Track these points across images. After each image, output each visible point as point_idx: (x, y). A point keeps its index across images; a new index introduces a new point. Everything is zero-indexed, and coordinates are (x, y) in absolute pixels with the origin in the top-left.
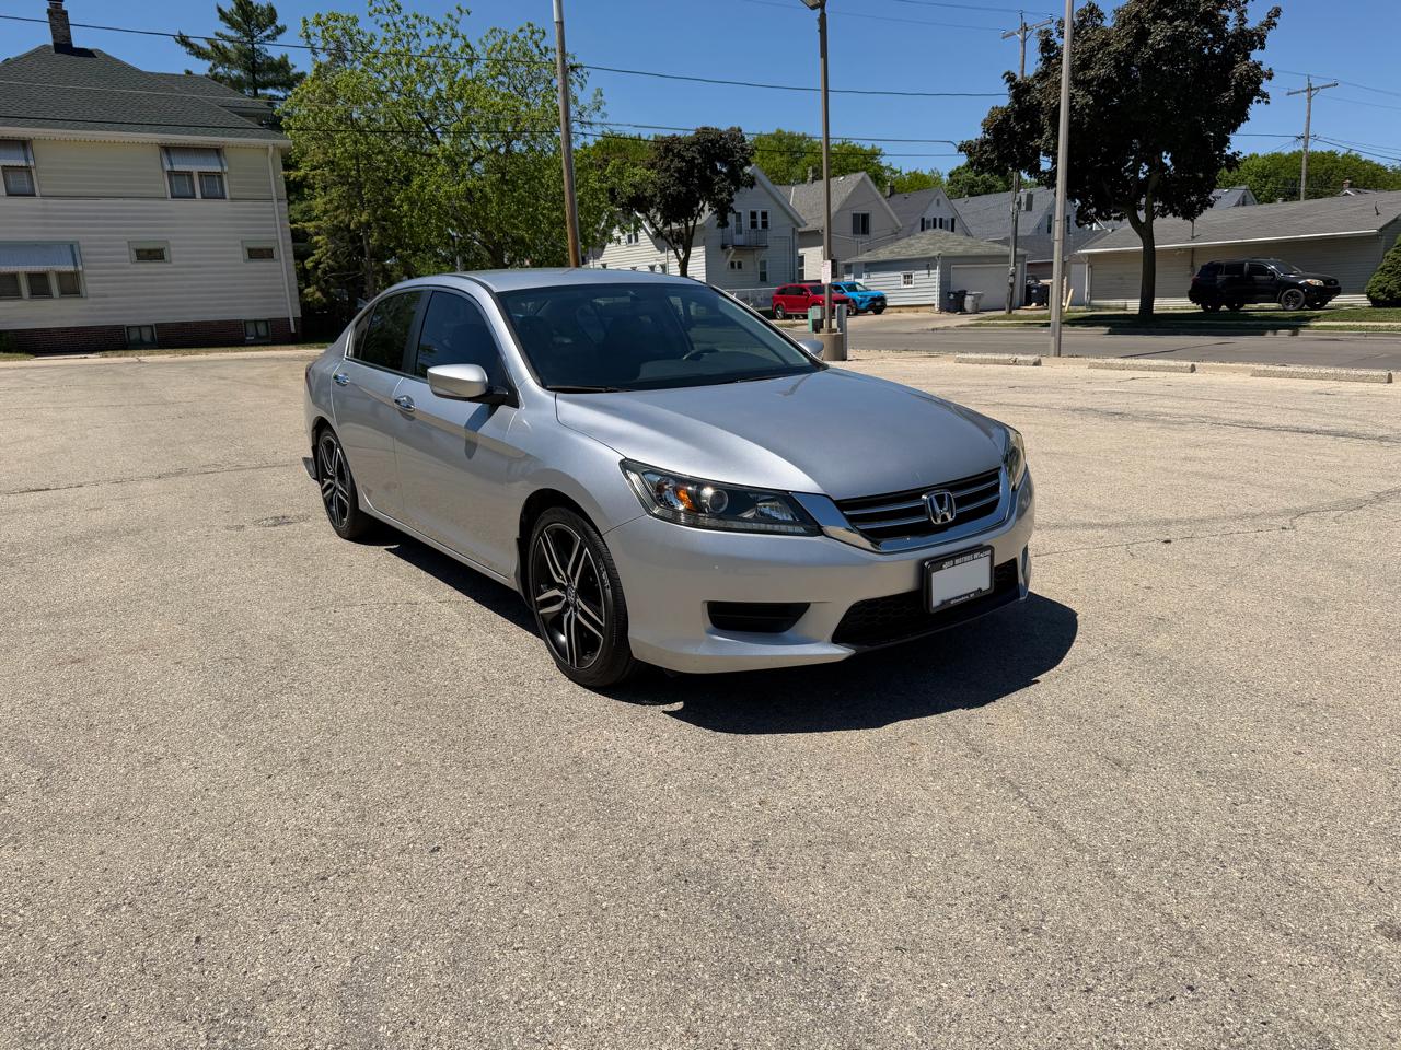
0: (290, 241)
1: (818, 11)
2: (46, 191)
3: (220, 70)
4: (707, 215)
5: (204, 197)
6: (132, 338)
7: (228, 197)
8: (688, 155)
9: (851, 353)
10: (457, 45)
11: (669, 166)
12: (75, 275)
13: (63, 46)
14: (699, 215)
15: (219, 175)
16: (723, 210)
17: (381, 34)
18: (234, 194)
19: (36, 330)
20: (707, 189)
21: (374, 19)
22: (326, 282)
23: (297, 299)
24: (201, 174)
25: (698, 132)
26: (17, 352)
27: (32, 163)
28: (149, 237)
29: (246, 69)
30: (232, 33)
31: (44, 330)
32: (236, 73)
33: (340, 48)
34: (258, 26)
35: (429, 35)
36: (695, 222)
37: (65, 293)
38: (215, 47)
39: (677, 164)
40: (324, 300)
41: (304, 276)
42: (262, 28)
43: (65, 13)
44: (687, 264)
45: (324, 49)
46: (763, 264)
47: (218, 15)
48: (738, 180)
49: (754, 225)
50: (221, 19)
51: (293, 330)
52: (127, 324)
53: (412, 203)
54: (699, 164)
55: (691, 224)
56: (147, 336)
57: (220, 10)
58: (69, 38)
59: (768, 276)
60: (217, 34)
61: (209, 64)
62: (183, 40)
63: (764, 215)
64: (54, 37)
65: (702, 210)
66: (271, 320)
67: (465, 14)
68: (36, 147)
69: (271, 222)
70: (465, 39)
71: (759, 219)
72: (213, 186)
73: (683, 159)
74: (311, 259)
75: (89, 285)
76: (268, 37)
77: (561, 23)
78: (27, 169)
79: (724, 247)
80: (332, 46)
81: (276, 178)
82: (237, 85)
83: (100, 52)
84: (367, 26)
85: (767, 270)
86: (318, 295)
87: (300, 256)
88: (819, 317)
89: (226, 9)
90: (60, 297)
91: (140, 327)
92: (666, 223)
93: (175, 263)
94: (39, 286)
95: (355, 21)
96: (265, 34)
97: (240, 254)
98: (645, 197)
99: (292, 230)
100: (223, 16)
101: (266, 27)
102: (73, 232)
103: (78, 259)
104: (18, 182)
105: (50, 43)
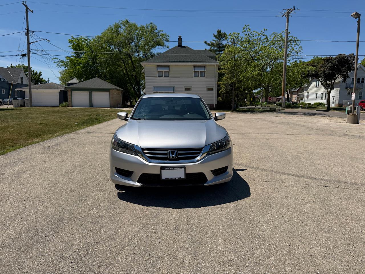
0: (217, 86)
1: (358, 19)
2: (171, 76)
3: (212, 48)
4: (339, 79)
5: (200, 77)
7: (205, 77)
8: (333, 62)
9: (361, 121)
10: (263, 38)
11: (327, 65)
13: (180, 46)
14: (336, 79)
15: (204, 72)
16: (345, 77)
17: (244, 36)
18: (207, 76)
20: (339, 71)
21: (243, 33)
22: (223, 96)
23: (216, 100)
24: (200, 72)
25: (337, 56)
27: (169, 70)
28: (188, 85)
29: (218, 47)
30: (216, 40)
32: (216, 48)
33: (234, 41)
34: (222, 37)
35: (256, 36)
36: (334, 81)
38: (212, 43)
39: (329, 65)
40: (222, 100)
41: (219, 95)
42: (223, 38)
43: (181, 39)
44: (330, 93)
45: (230, 42)
46: (361, 93)
47: (213, 36)
48: (350, 69)
49: (358, 82)
50: (214, 37)
51: (214, 107)
53: (244, 77)
54: (337, 64)
55: (333, 81)
57: (214, 35)
58: (181, 44)
59: (362, 97)
60: (213, 40)
61: (210, 47)
62: (205, 42)
63: (363, 79)
64: (179, 44)
65: (338, 77)
66: (210, 104)
67: (266, 31)
68: (170, 67)
69: (213, 82)
70: (266, 36)
71: (361, 80)
72: (202, 75)
73: (332, 63)
74: (220, 91)
76: (224, 40)
77: (287, 30)
78: (168, 71)
79: (346, 88)
80: (232, 41)
81: (216, 72)
82: (215, 51)
83: (186, 46)
84: (242, 35)
85: (362, 95)
86: (221, 99)
87: (218, 90)
88: (349, 110)
89: (215, 34)
92: (325, 81)
93: (192, 91)
95: (239, 34)
96: (223, 39)
97: (206, 89)
98: (318, 74)
99: (218, 84)
100: (214, 36)
101: (223, 37)
102: (174, 84)
103: (174, 90)
104: (166, 74)
105: (178, 45)
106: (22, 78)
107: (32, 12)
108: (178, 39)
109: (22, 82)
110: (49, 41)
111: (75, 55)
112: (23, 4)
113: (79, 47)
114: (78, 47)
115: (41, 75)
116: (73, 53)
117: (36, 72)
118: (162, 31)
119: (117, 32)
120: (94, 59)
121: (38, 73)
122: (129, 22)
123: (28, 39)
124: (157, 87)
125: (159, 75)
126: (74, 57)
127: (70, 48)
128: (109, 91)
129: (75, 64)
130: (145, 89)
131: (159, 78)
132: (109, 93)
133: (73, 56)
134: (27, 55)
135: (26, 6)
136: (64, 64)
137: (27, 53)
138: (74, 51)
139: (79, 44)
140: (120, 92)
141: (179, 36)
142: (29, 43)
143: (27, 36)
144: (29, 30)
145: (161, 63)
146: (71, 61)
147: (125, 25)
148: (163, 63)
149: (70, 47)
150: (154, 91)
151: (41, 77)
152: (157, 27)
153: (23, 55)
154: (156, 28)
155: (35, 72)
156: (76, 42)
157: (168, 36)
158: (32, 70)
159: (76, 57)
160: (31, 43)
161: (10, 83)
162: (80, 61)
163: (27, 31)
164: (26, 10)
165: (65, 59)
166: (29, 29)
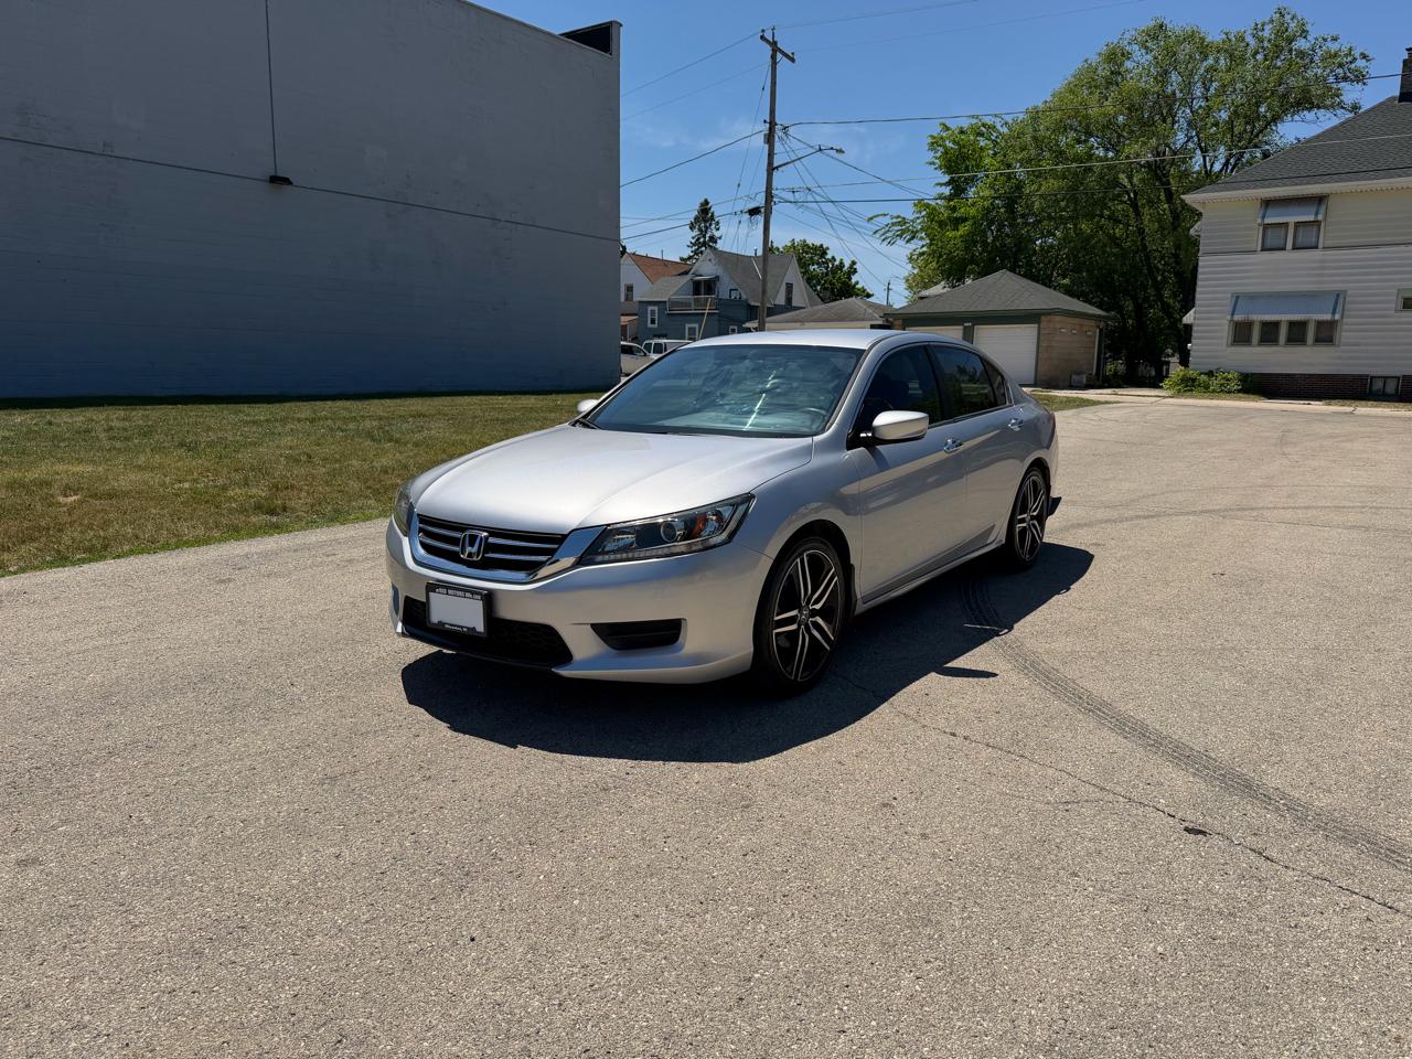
2: (1329, 243)
6: (1375, 388)
12: (1332, 324)
13: (1408, 95)
19: (1282, 375)
26: (1253, 394)
27: (1321, 217)
31: (1289, 375)
37: (1318, 340)
52: (1372, 374)
56: (1391, 388)
64: (1402, 86)
68: (1331, 201)
75: (1345, 335)
78: (1316, 223)
90: (1314, 345)
91: (1386, 378)
94: (1297, 333)
102: (1343, 282)
103: (1339, 308)
104: (1306, 236)
105: (1397, 94)
106: (789, 287)
107: (793, 60)
108: (1405, 62)
109: (789, 300)
110: (840, 151)
111: (947, 191)
112: (762, 37)
113: (965, 158)
114: (958, 161)
115: (855, 271)
116: (941, 185)
117: (841, 263)
118: (1335, 39)
119: (1115, 77)
120: (1013, 198)
121: (847, 264)
122: (1170, 26)
123: (771, 155)
124: (1253, 297)
125: (1269, 243)
126: (945, 198)
127: (933, 167)
128: (1039, 323)
129: (942, 224)
130: (1193, 310)
131: (1267, 256)
132: (1036, 333)
133: (941, 197)
134: (763, 210)
135: (774, 44)
136: (903, 230)
137: (763, 202)
138: (947, 178)
139: (964, 147)
140: (1093, 323)
141: (1407, 50)
142: (771, 169)
143: (767, 146)
144: (776, 124)
145: (1285, 185)
146: (932, 214)
147: (1149, 44)
148: (1298, 187)
149: (934, 163)
150: (1233, 314)
151: (854, 279)
152: (1308, 27)
153: (754, 212)
154: (1304, 31)
155: (837, 263)
156: (954, 142)
157: (1364, 56)
158: (829, 256)
159: (949, 198)
160: (777, 168)
161: (753, 304)
162: (961, 212)
163: (770, 129)
164: (773, 57)
165: (909, 212)
166: (777, 121)
